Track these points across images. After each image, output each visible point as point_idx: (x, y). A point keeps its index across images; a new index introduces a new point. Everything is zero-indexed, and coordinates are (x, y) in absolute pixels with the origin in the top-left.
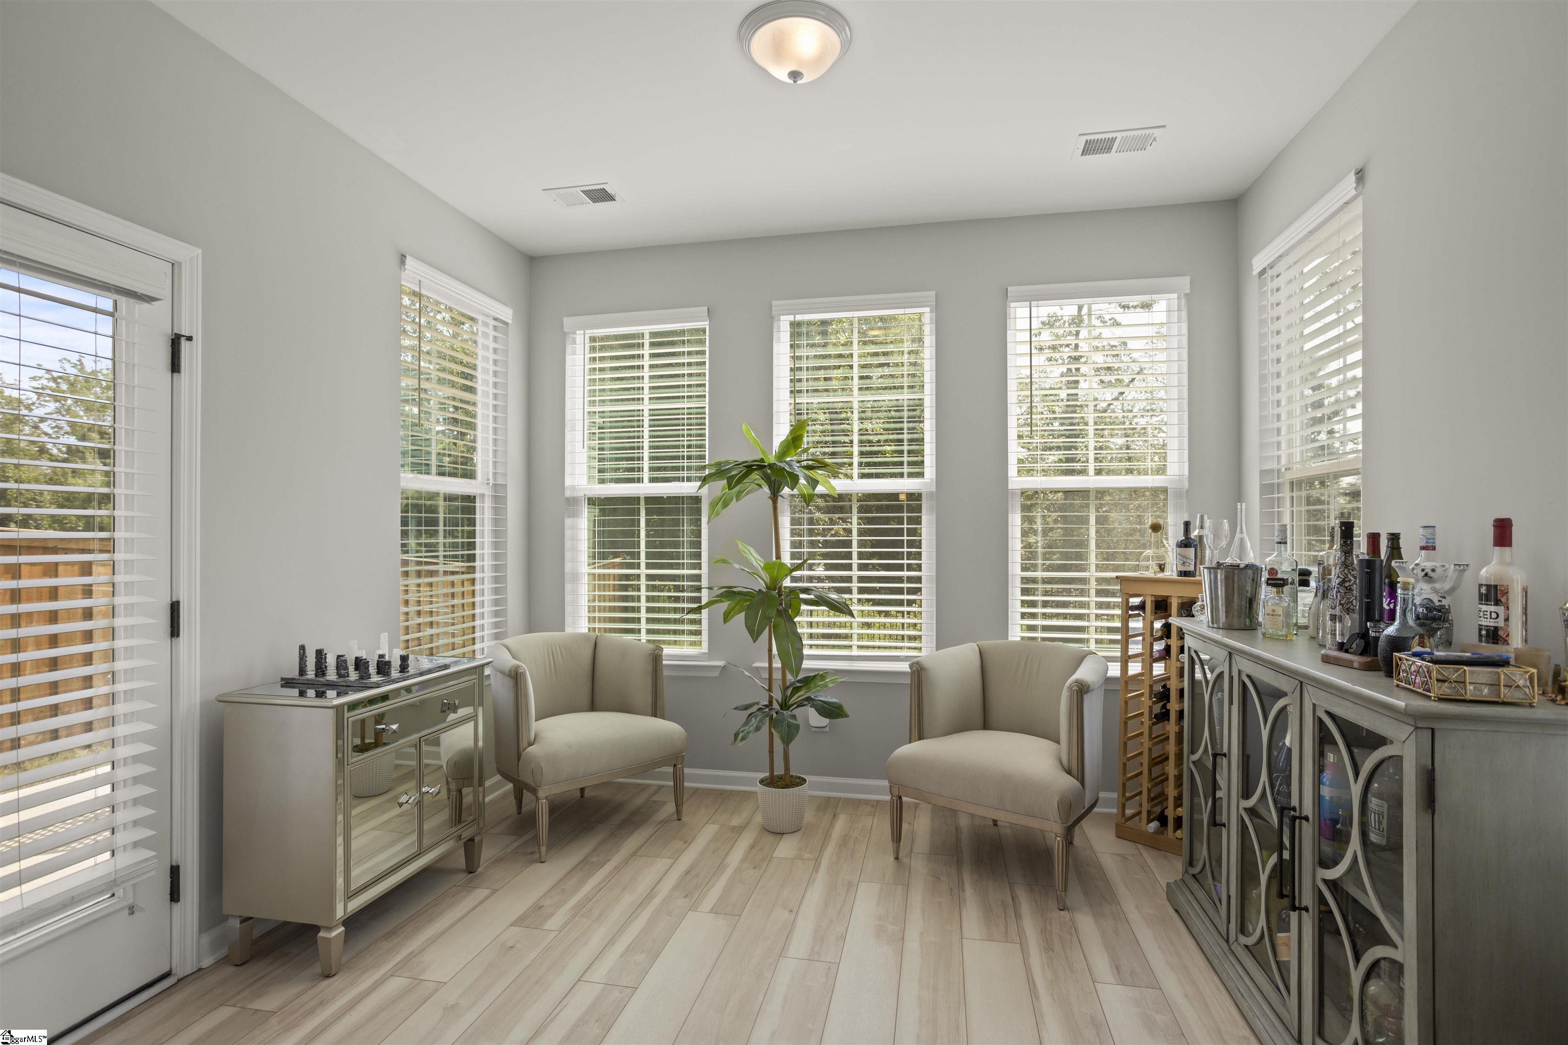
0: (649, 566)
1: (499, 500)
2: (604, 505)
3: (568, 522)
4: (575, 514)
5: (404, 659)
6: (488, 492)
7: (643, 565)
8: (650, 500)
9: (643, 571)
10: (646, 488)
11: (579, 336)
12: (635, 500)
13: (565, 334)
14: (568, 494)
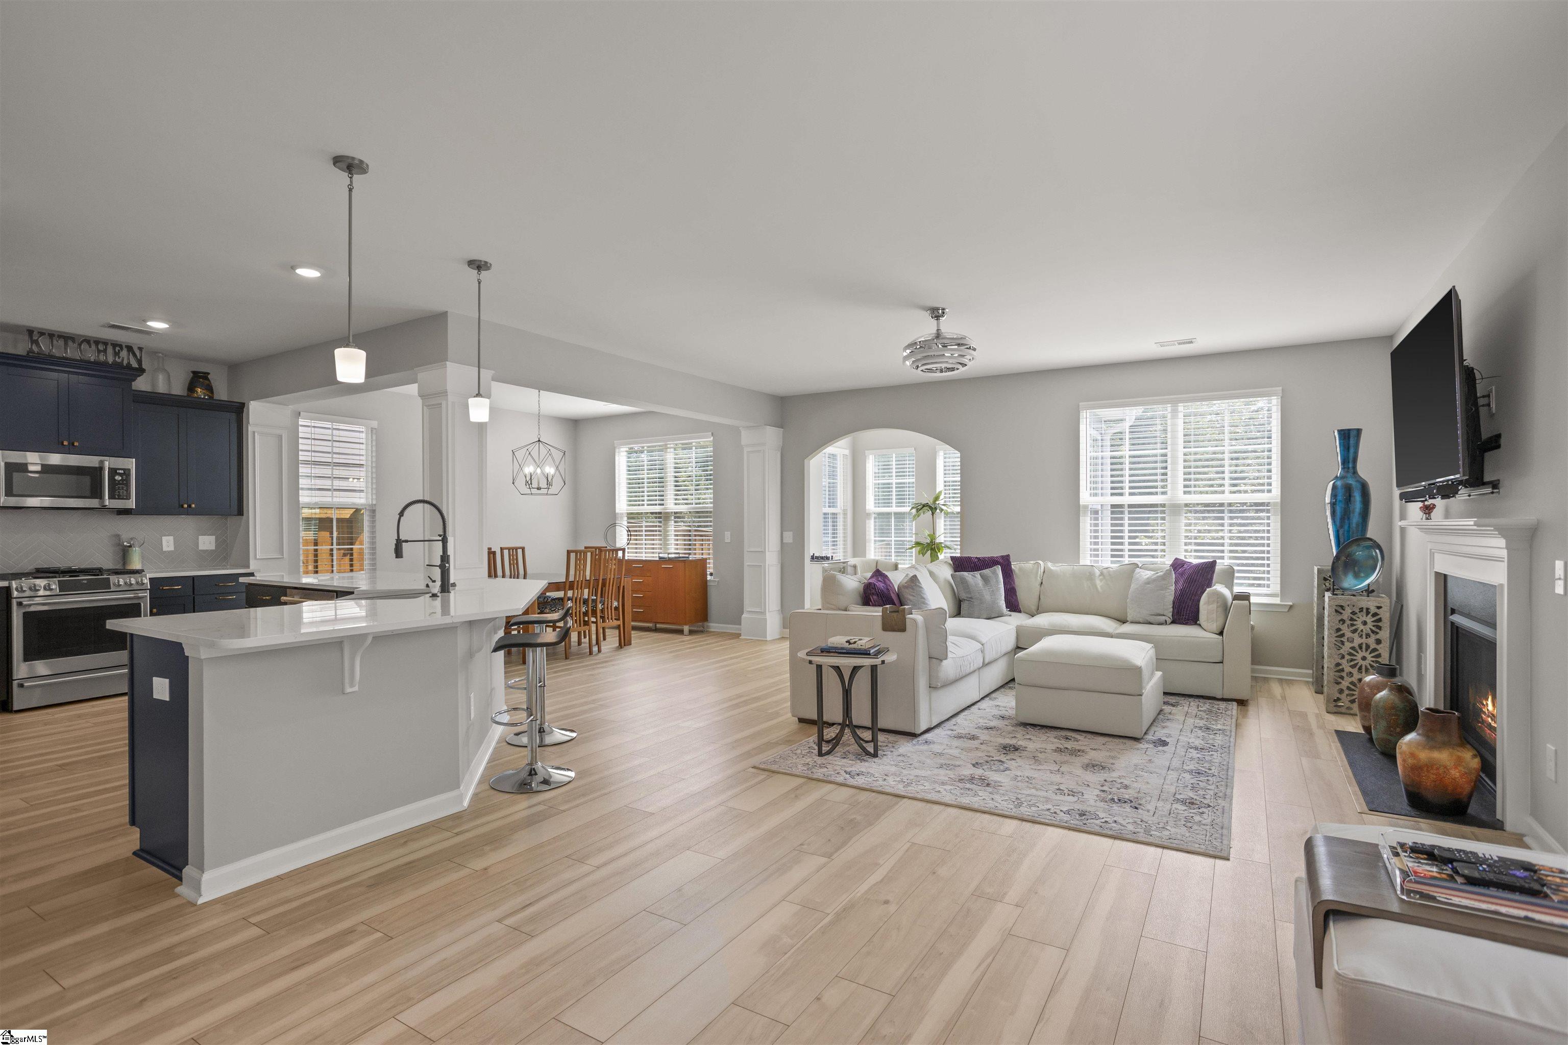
0: (895, 537)
1: (845, 514)
2: (880, 515)
3: (867, 521)
4: (869, 519)
5: (832, 556)
6: (841, 512)
7: (893, 537)
8: (896, 514)
9: (893, 539)
10: (894, 509)
11: (871, 456)
12: (889, 514)
13: (866, 456)
14: (867, 512)
